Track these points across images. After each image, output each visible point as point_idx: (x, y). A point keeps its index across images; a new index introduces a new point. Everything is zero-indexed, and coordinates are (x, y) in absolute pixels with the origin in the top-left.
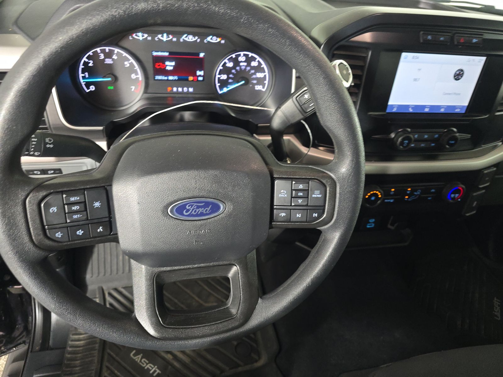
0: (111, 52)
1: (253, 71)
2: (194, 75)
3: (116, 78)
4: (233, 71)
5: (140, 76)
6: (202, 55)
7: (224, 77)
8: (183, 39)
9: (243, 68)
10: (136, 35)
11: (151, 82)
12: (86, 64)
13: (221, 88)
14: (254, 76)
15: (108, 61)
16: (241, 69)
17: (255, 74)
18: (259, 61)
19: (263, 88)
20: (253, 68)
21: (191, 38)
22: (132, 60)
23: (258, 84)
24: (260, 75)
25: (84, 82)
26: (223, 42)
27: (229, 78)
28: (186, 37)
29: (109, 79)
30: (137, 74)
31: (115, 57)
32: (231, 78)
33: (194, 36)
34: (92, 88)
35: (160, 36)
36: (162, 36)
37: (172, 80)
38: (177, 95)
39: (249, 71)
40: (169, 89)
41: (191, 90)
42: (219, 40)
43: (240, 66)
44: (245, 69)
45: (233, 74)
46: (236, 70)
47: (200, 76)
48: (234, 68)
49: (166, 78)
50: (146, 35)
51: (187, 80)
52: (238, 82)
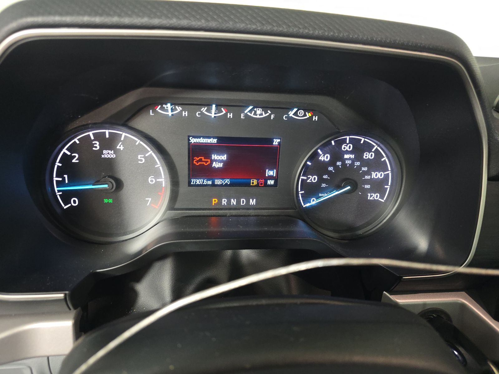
0: (114, 139)
1: (365, 169)
2: (261, 175)
3: (119, 184)
4: (331, 169)
5: (164, 179)
6: (276, 142)
7: (313, 179)
8: (246, 115)
9: (348, 162)
10: (161, 109)
11: (183, 188)
12: (66, 159)
13: (307, 198)
14: (367, 177)
15: (108, 154)
16: (344, 164)
17: (368, 173)
18: (377, 151)
19: (382, 197)
20: (366, 163)
21: (259, 113)
22: (151, 152)
23: (373, 190)
24: (377, 175)
25: (59, 191)
26: (315, 118)
27: (321, 180)
28: (250, 111)
29: (106, 186)
30: (157, 175)
31: (120, 147)
32: (325, 181)
33: (265, 109)
34: (75, 202)
35: (204, 110)
36: (209, 111)
37: (221, 185)
38: (228, 212)
39: (359, 168)
40: (215, 201)
41: (253, 202)
42: (309, 115)
43: (343, 161)
44: (352, 165)
45: (329, 173)
46: (336, 167)
47: (271, 178)
48: (332, 162)
49: (210, 183)
50: (179, 109)
51: (248, 185)
52: (339, 187)
